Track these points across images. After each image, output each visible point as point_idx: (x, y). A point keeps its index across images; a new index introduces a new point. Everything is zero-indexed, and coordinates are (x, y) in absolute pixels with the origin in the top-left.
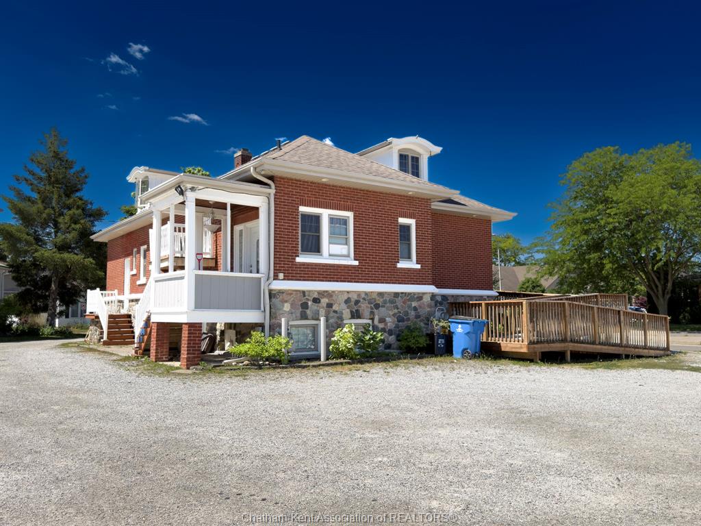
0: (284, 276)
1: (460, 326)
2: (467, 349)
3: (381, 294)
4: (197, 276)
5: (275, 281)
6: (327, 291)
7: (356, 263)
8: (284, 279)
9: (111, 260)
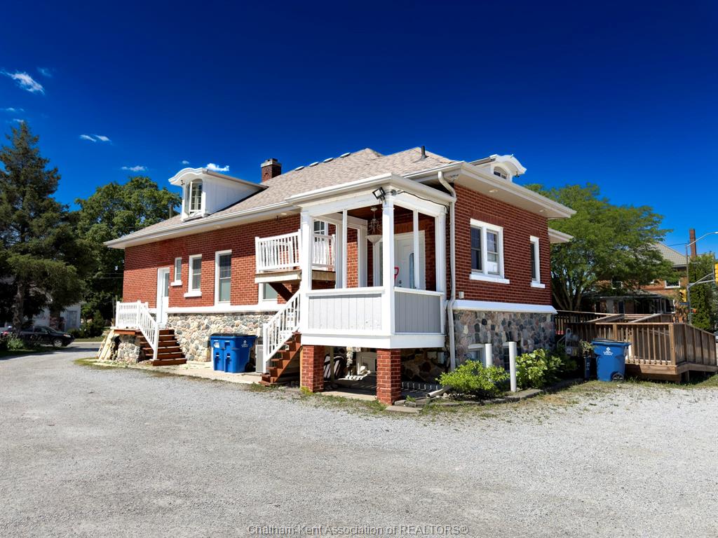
0: (465, 295)
1: (608, 349)
2: (617, 372)
3: (523, 314)
4: (397, 294)
5: (457, 301)
6: (490, 312)
7: (507, 282)
8: (465, 299)
9: (132, 268)
